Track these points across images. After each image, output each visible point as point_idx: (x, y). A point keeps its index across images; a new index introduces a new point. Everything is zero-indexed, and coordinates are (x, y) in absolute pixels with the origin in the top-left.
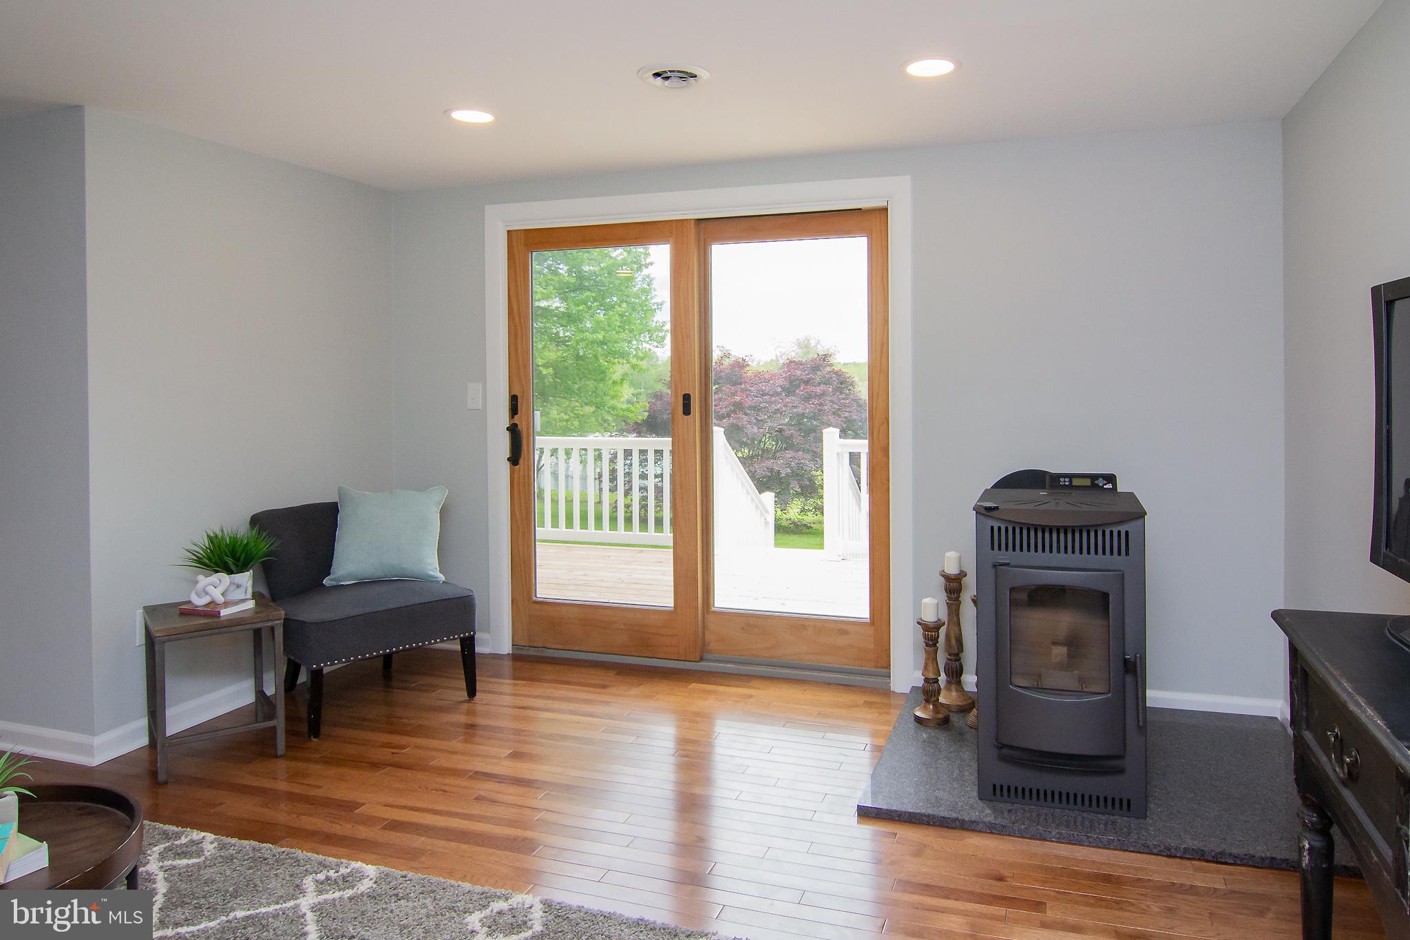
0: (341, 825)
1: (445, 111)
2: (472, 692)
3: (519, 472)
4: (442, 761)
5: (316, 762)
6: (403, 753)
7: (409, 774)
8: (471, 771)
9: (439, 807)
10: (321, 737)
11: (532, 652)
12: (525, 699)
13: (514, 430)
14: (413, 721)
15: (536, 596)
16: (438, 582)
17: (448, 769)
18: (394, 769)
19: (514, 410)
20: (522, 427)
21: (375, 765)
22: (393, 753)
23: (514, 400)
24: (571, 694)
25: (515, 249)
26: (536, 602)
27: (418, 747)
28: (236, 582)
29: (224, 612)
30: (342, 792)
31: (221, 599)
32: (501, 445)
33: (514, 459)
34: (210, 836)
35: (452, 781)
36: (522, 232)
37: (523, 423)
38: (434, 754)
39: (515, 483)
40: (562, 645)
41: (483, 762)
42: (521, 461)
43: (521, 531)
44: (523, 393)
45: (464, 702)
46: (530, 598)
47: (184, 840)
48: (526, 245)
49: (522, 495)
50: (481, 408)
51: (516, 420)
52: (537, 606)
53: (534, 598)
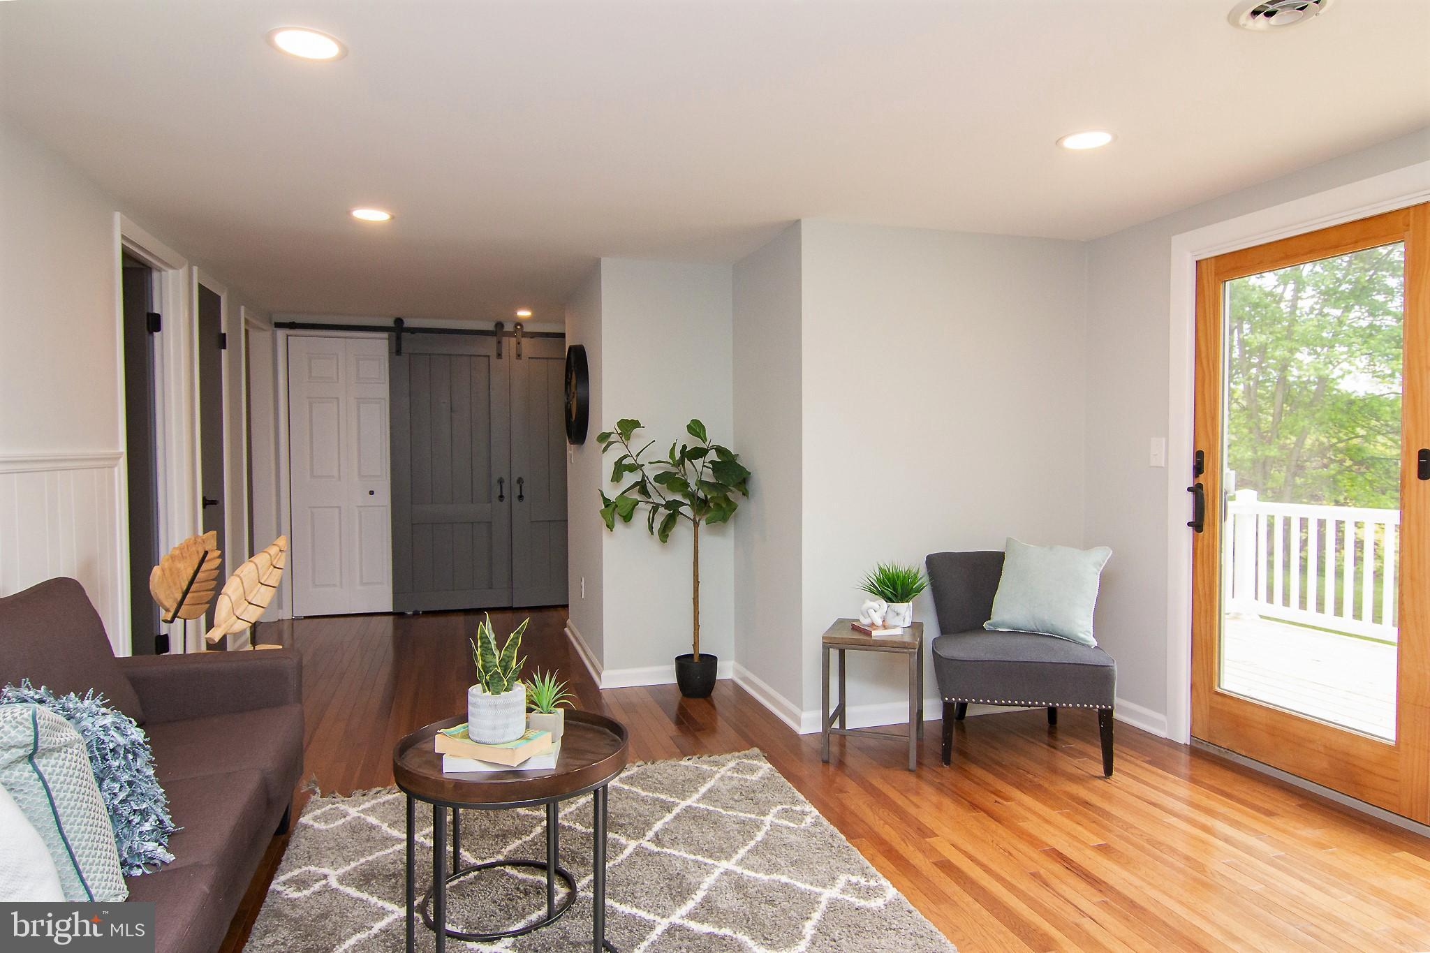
0: (907, 845)
1: (1057, 141)
2: (1108, 771)
3: (1204, 540)
4: (1031, 825)
5: (931, 783)
6: (1005, 805)
7: (993, 825)
8: (1050, 846)
9: (993, 866)
10: (952, 765)
11: (1212, 750)
12: (1165, 797)
13: (1197, 490)
14: (1036, 780)
15: (1219, 686)
16: (1089, 647)
17: (1030, 836)
18: (986, 815)
19: (1198, 469)
20: (1208, 489)
21: (974, 806)
22: (996, 801)
23: (1199, 456)
24: (1221, 809)
25: (1205, 282)
26: (1218, 694)
27: (1020, 804)
28: (896, 610)
29: (875, 633)
30: (927, 817)
31: (879, 622)
32: (1184, 508)
33: (1197, 525)
34: (816, 812)
35: (1024, 847)
36: (1213, 260)
37: (1209, 484)
38: (1029, 815)
39: (1199, 552)
40: (1245, 750)
41: (1067, 842)
42: (1205, 527)
43: (1203, 608)
44: (1210, 448)
45: (1099, 778)
46: (1211, 687)
47: (798, 808)
48: (1217, 274)
49: (1205, 566)
50: (1163, 466)
51: (1202, 477)
52: (1219, 699)
53: (1217, 689)
